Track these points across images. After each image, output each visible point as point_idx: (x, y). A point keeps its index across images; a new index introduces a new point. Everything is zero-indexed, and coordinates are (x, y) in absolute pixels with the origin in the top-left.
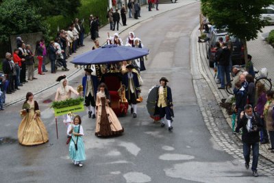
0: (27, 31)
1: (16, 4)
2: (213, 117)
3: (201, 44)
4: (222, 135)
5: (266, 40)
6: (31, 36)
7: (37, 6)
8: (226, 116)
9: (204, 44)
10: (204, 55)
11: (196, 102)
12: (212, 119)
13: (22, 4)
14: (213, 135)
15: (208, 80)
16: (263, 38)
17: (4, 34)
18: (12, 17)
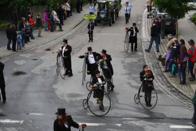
0: (37, 4)
2: (153, 66)
3: (149, 19)
4: (158, 78)
5: (191, 19)
6: (40, 7)
8: (162, 66)
9: (151, 19)
11: (143, 56)
12: (152, 68)
16: (189, 18)
17: (23, 5)
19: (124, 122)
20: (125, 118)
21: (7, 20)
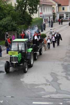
0: (11, 30)
1: (8, 20)
6: (13, 32)
7: (16, 21)
13: (10, 20)
17: (3, 31)
18: (6, 25)
19: (64, 102)
20: (65, 99)
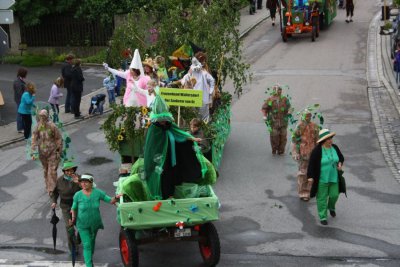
2: (394, 142)
3: (383, 36)
9: (388, 37)
10: (387, 53)
11: (371, 119)
12: (392, 145)
14: (393, 169)
15: (390, 90)
21: (72, 45)
